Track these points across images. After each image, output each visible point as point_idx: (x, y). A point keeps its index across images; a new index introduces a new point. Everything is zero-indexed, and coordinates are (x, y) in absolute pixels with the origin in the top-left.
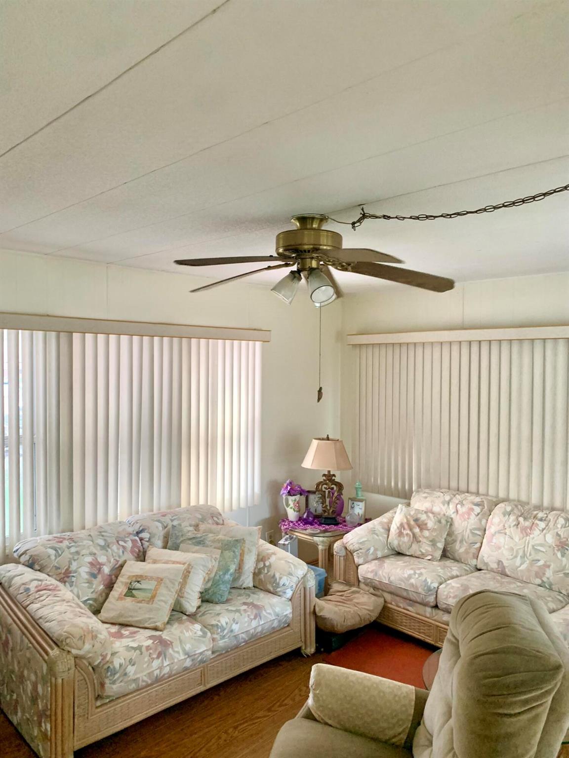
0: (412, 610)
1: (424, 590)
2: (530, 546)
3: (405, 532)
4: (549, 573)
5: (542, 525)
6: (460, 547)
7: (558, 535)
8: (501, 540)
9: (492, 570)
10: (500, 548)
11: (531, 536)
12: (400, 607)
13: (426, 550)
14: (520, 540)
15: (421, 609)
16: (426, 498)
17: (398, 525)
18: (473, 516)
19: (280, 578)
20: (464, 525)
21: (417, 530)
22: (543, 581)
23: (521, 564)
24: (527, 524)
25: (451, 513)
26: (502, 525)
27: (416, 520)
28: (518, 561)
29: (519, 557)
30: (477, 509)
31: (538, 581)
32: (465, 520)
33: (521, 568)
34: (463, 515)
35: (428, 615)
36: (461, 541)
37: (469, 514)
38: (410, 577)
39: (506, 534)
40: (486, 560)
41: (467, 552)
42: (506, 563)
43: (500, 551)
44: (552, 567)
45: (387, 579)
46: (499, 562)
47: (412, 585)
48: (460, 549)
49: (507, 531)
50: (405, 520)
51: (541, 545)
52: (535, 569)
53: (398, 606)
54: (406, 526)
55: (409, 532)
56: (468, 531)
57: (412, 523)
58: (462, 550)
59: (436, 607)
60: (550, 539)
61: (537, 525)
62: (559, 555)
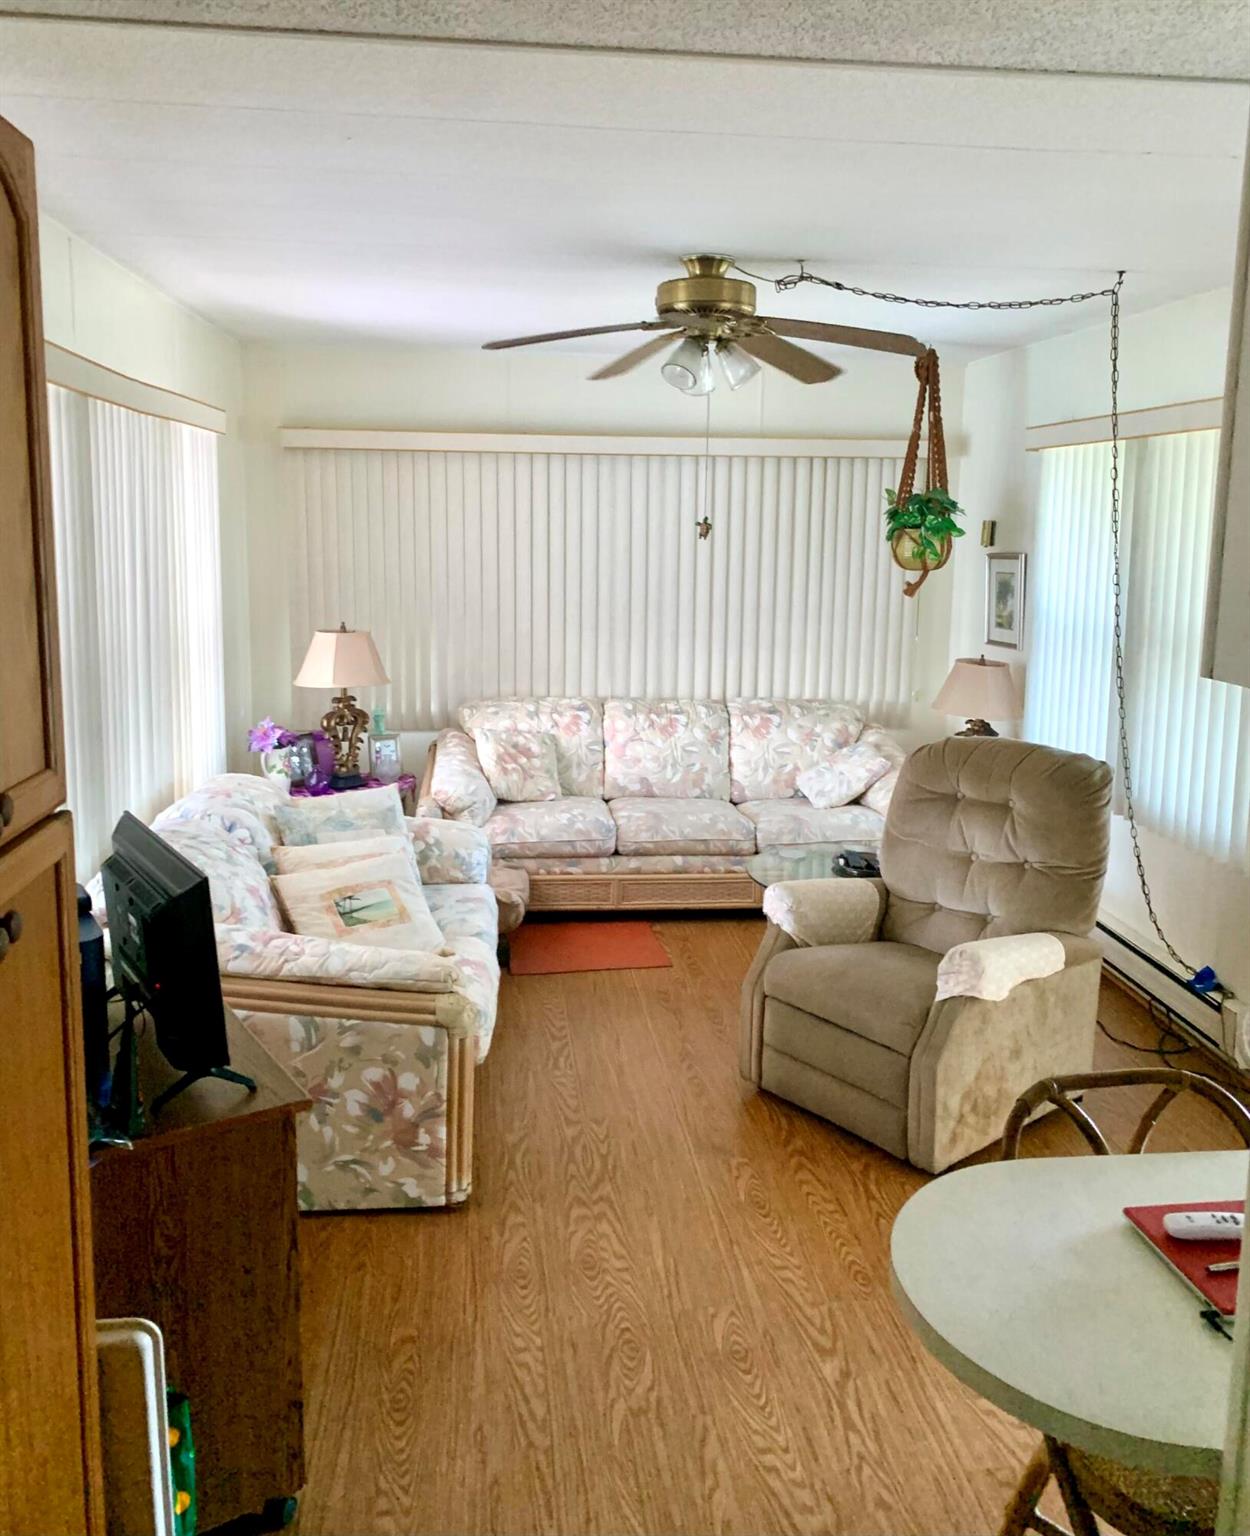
0: (576, 871)
1: (601, 833)
2: (679, 749)
3: (510, 766)
4: (708, 778)
5: (683, 719)
6: (579, 774)
7: (707, 727)
8: (639, 749)
9: (633, 795)
10: (639, 761)
11: (676, 735)
12: (555, 873)
13: (546, 787)
14: (664, 742)
15: (589, 864)
16: (496, 713)
17: (495, 758)
18: (584, 727)
19: (470, 855)
20: (577, 741)
21: (523, 760)
22: (703, 791)
23: (674, 774)
24: (664, 721)
25: (549, 727)
26: (631, 729)
27: (515, 746)
28: (669, 772)
29: (669, 767)
30: (585, 716)
31: (697, 792)
32: (574, 734)
33: (674, 780)
34: (568, 728)
35: (604, 869)
36: (579, 765)
37: (577, 724)
38: (571, 822)
39: (641, 740)
40: (622, 781)
41: (589, 778)
42: (652, 779)
43: (641, 765)
44: (710, 769)
45: (535, 835)
46: (644, 781)
47: (580, 831)
48: (579, 776)
49: (642, 735)
50: (502, 750)
51: (692, 744)
52: (691, 776)
53: (549, 873)
54: (507, 758)
55: (514, 765)
56: (584, 748)
57: (512, 751)
58: (583, 778)
59: (616, 853)
60: (699, 734)
61: (677, 720)
62: (714, 752)
